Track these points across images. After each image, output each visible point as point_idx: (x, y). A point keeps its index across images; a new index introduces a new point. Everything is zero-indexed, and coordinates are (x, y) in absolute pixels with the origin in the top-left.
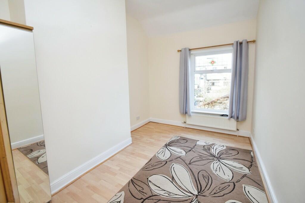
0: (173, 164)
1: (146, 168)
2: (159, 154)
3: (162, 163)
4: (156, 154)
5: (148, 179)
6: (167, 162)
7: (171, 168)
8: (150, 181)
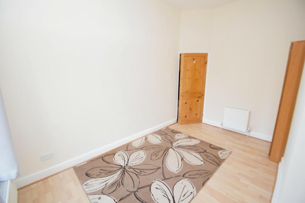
0: (178, 171)
1: (207, 173)
2: (192, 193)
3: (189, 175)
4: (195, 193)
5: (204, 163)
6: (183, 176)
7: (180, 168)
8: (202, 161)
